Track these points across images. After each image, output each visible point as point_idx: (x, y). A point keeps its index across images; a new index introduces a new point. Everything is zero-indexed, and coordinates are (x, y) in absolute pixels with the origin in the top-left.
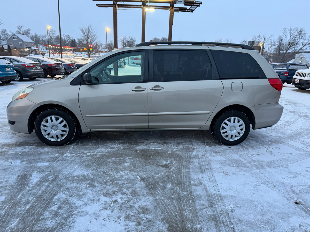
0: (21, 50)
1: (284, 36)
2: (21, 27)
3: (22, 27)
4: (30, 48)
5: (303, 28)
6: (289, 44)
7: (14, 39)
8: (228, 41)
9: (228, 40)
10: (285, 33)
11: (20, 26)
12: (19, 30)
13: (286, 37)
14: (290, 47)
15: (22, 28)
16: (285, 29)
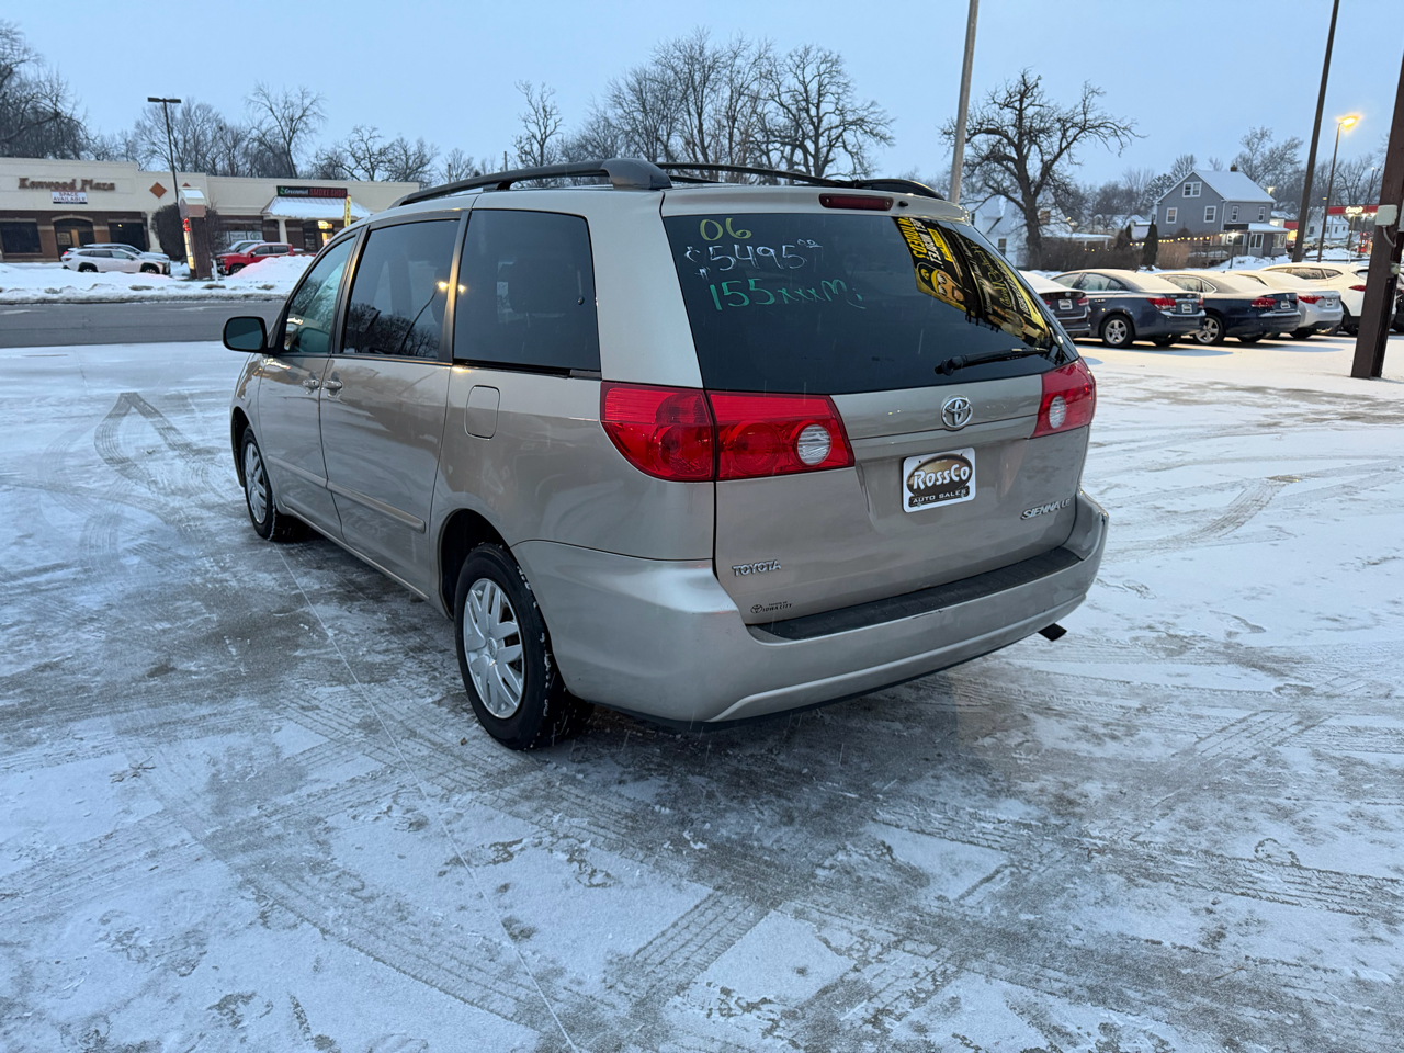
0: (1205, 239)
2: (1259, 136)
3: (1263, 135)
4: (1244, 227)
7: (1187, 193)
11: (1259, 131)
12: (1247, 151)
15: (1265, 140)
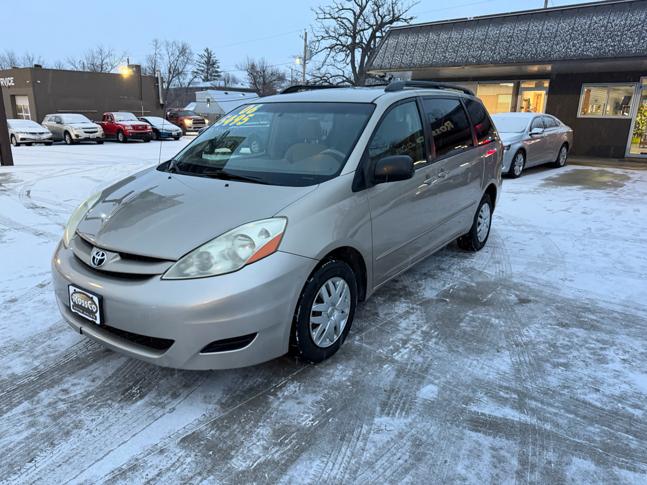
1: (158, 56)
5: (186, 42)
6: (170, 72)
8: (33, 59)
9: (31, 57)
10: (159, 50)
13: (162, 58)
14: (173, 77)
16: (156, 41)
